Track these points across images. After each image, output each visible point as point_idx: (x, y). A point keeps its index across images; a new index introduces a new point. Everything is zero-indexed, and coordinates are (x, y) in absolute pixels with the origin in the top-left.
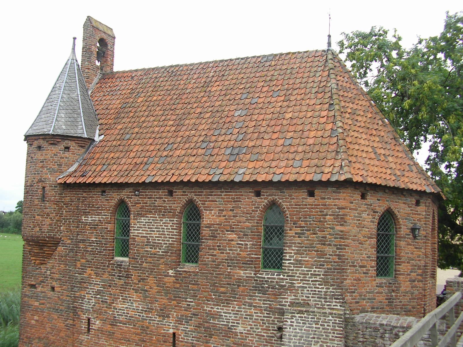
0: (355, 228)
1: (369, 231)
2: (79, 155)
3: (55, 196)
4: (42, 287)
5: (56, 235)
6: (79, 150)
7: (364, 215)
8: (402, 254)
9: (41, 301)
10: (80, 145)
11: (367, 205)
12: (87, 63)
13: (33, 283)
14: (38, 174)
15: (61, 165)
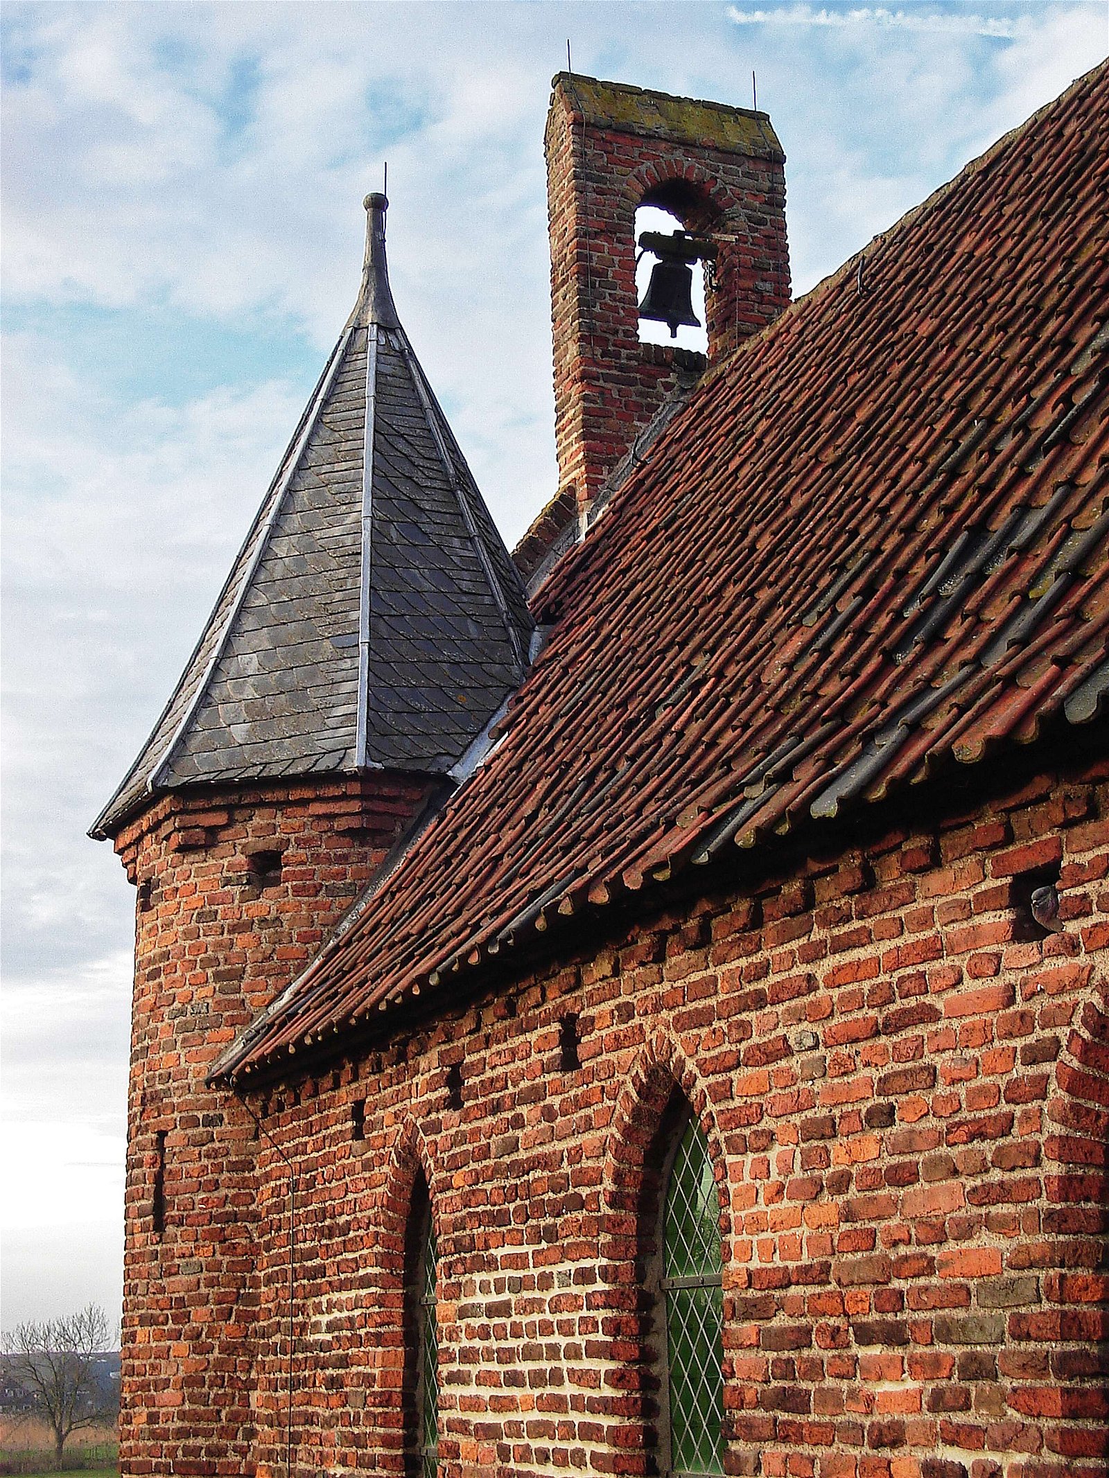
3: (216, 1185)
5: (222, 1452)
10: (342, 823)
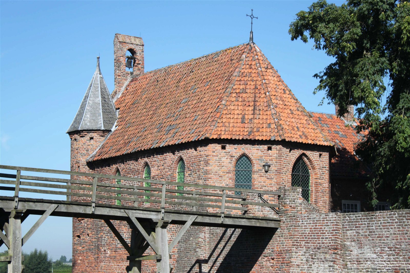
0: (216, 167)
1: (227, 169)
2: (101, 142)
4: (83, 236)
6: (100, 139)
7: (223, 159)
8: (255, 183)
9: (83, 246)
10: (100, 135)
11: (226, 152)
12: (117, 71)
13: (79, 234)
14: (75, 158)
15: (88, 150)
